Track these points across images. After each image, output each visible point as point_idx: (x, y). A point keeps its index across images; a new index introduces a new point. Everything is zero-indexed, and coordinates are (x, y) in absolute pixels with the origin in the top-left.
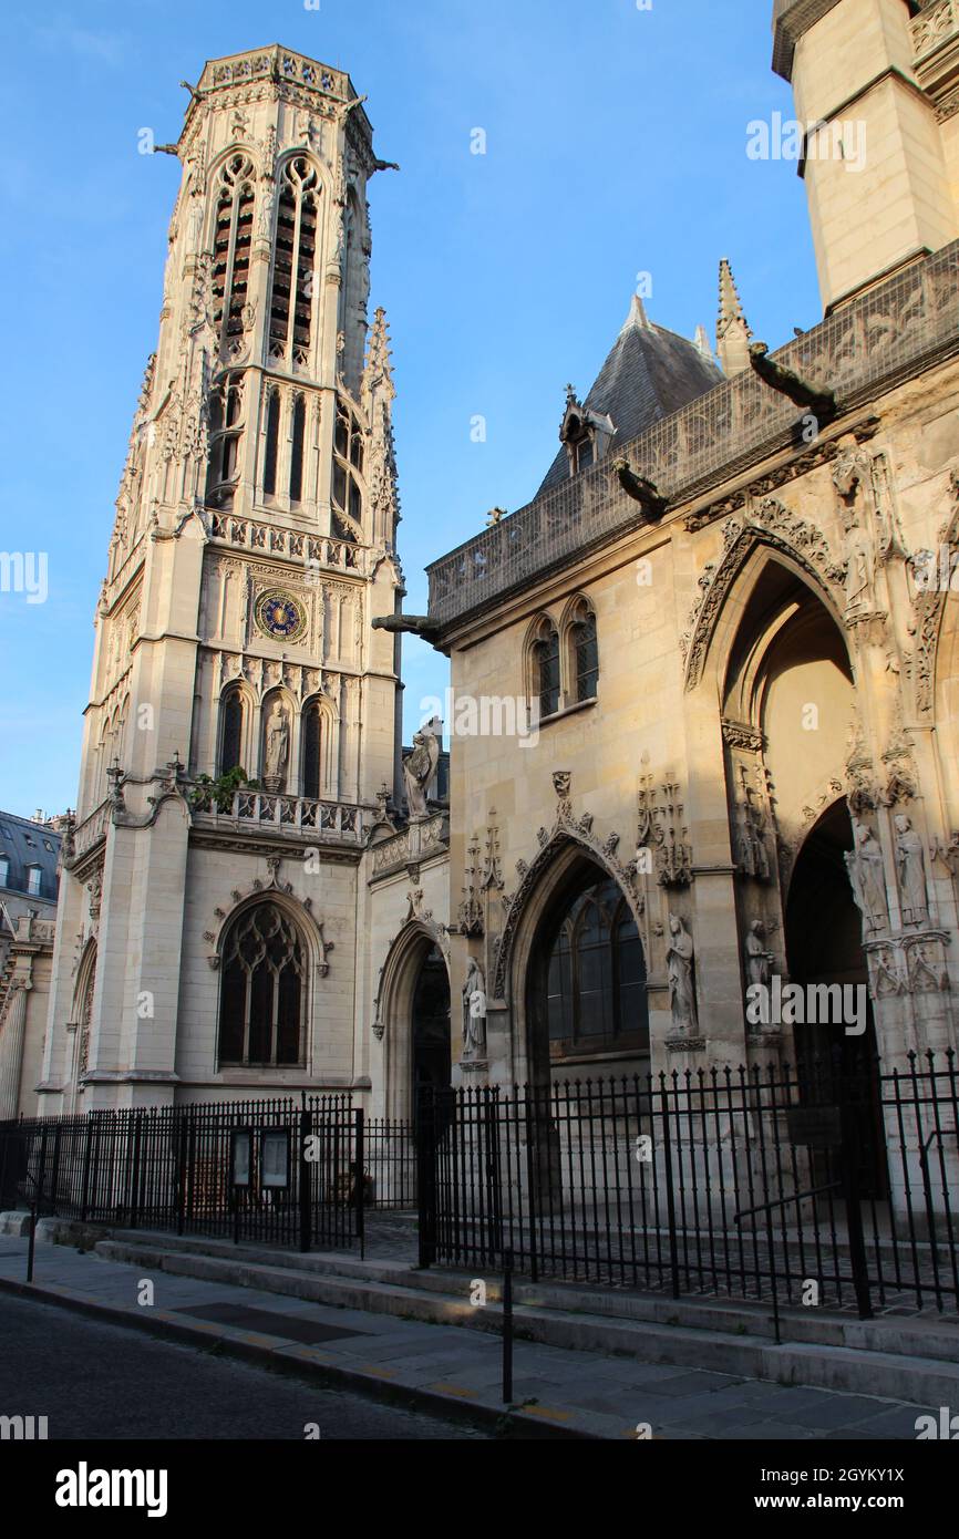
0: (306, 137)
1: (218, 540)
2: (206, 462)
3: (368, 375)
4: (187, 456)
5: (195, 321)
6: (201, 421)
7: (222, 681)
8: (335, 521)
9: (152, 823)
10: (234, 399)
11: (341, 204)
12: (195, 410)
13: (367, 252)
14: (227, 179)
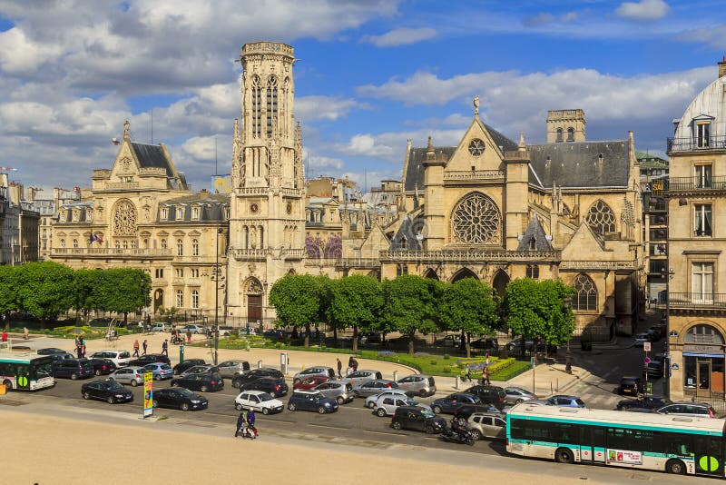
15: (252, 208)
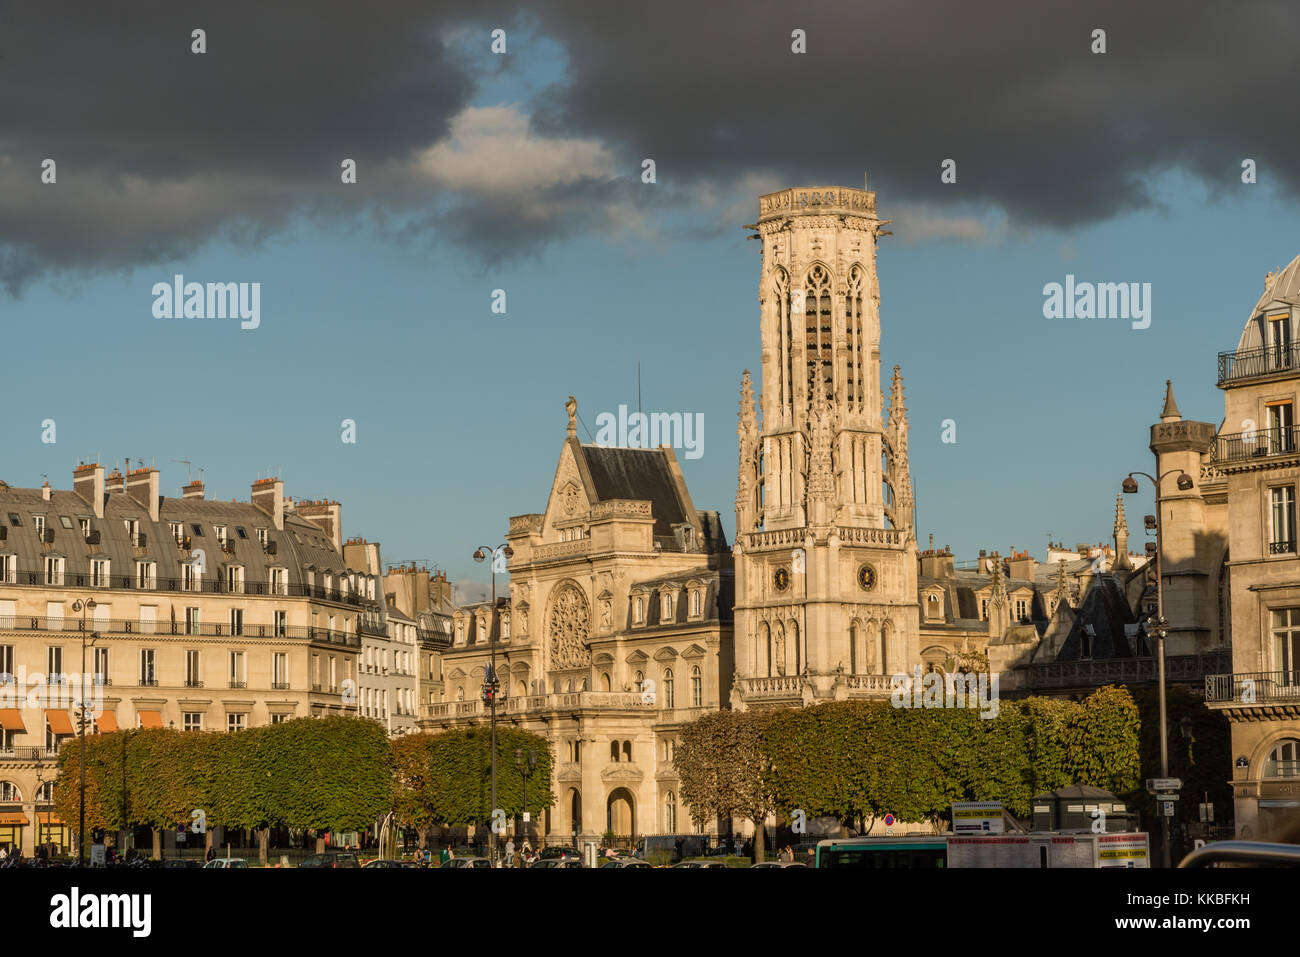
15: (777, 577)
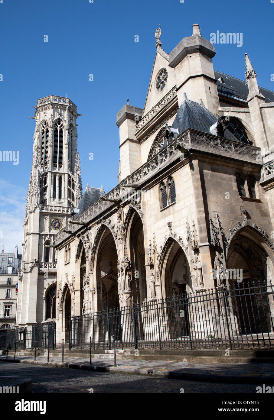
0: (59, 115)
1: (43, 211)
2: (39, 195)
3: (75, 168)
4: (36, 194)
5: (36, 164)
6: (38, 186)
7: (45, 240)
8: (69, 202)
9: (31, 272)
10: (46, 179)
11: (68, 130)
12: (37, 184)
13: (77, 137)
14: (43, 127)
